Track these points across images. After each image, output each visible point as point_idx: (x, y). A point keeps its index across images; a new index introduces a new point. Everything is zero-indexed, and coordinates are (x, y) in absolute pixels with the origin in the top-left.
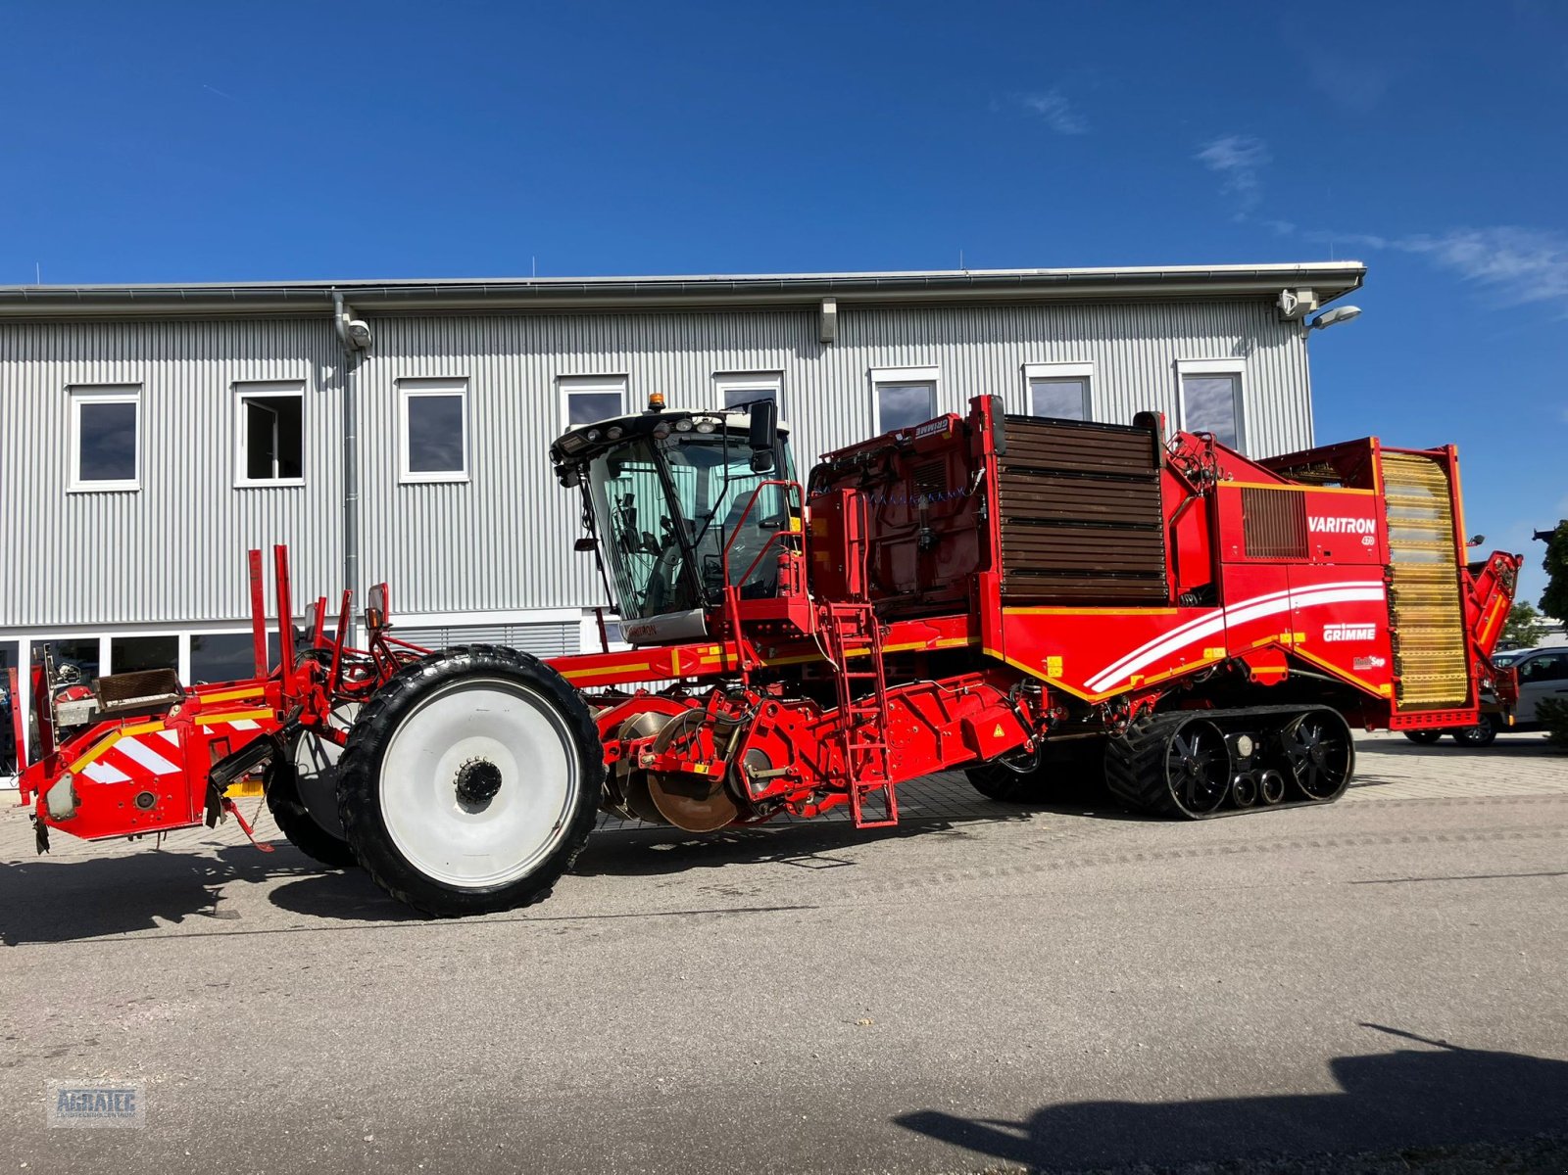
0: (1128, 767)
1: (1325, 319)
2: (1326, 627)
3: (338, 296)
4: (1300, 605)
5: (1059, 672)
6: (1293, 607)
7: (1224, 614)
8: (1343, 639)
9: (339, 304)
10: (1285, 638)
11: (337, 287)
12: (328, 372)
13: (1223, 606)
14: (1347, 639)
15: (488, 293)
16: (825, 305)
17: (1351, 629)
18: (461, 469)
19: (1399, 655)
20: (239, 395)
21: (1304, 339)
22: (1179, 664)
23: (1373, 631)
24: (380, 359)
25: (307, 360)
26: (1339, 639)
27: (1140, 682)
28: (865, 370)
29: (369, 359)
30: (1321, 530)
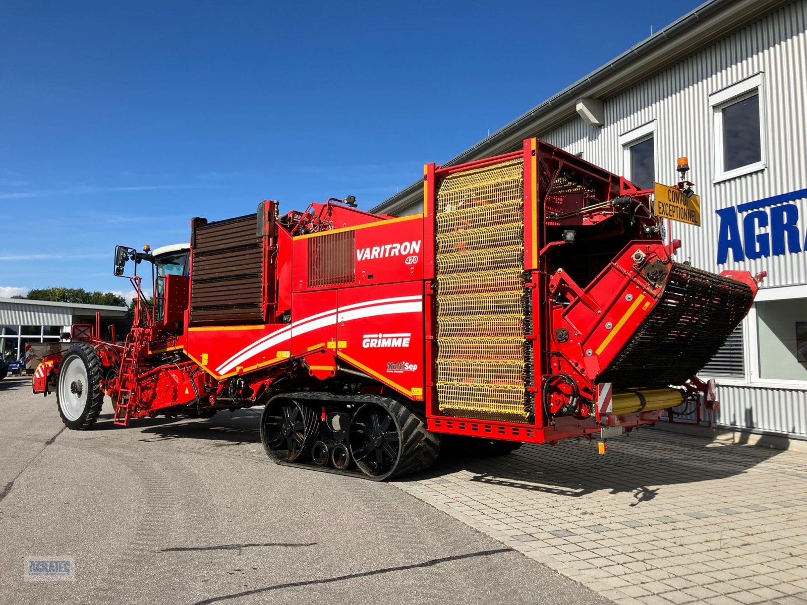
2: (365, 336)
4: (345, 320)
5: (206, 364)
6: (339, 321)
7: (291, 328)
8: (379, 346)
10: (331, 345)
13: (291, 322)
14: (383, 346)
17: (387, 338)
22: (261, 361)
23: (409, 339)
26: (375, 346)
27: (241, 370)
30: (366, 258)
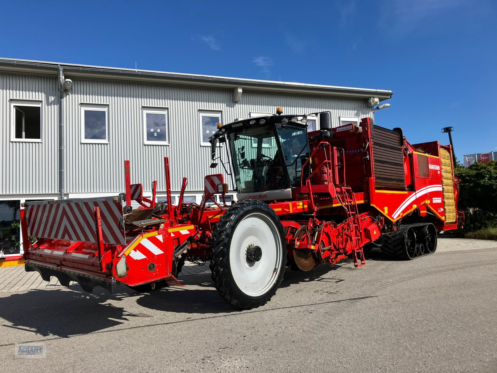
0: (390, 244)
1: (380, 107)
2: (433, 198)
3: (61, 69)
5: (387, 213)
6: (427, 192)
7: (416, 194)
8: (436, 202)
9: (61, 72)
10: (426, 202)
11: (60, 65)
12: (52, 98)
13: (415, 191)
15: (121, 73)
16: (239, 89)
17: (437, 199)
18: (105, 139)
19: (445, 208)
20: (12, 105)
21: (373, 113)
22: (408, 210)
23: (441, 200)
24: (73, 95)
25: (43, 93)
27: (402, 215)
28: (248, 113)
29: (69, 95)
30: (431, 168)
